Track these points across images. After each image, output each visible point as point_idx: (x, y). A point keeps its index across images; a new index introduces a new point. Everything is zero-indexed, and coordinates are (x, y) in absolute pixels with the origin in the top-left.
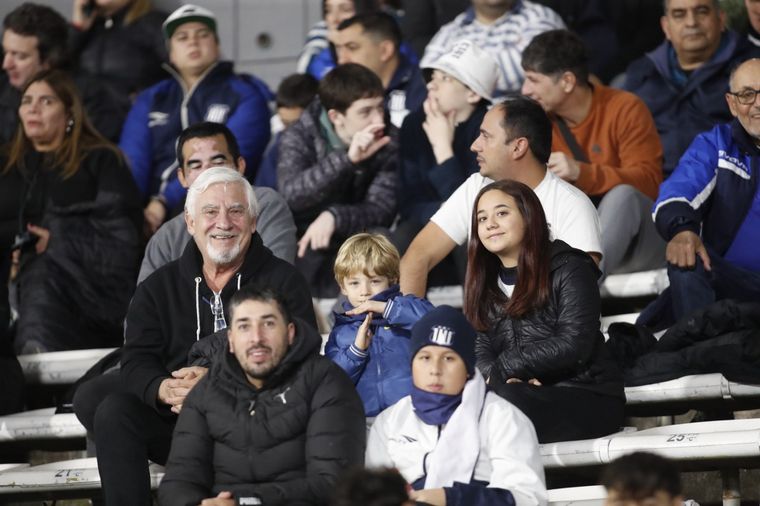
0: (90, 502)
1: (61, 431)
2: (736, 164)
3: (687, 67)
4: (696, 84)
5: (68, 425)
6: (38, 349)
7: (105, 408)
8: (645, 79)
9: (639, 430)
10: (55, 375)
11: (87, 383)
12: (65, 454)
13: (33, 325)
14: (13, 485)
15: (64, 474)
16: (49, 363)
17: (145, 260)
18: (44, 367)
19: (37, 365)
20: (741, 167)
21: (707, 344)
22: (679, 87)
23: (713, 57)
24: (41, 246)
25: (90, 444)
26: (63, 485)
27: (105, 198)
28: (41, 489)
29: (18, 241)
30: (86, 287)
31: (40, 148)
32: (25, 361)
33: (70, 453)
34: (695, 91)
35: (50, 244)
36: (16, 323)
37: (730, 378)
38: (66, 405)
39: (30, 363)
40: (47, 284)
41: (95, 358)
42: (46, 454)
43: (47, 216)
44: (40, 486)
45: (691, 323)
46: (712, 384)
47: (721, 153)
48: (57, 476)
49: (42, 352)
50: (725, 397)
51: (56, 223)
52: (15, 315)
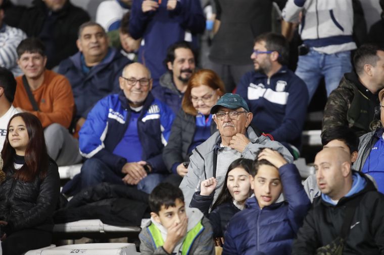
2: (118, 116)
3: (90, 65)
4: (94, 73)
8: (68, 70)
9: (57, 246)
20: (120, 117)
21: (93, 204)
22: (85, 75)
23: (103, 60)
34: (93, 77)
37: (104, 222)
45: (86, 193)
46: (95, 225)
47: (111, 110)
50: (101, 231)
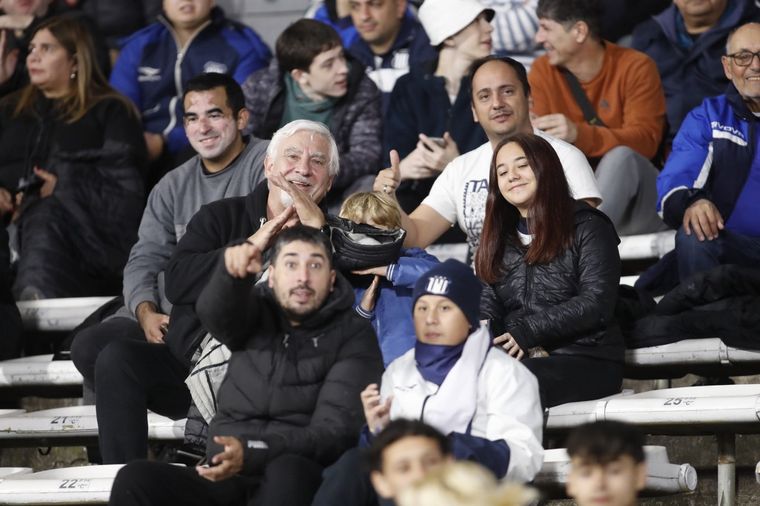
0: (85, 449)
1: (58, 377)
2: (732, 133)
3: (693, 31)
4: (702, 48)
5: (65, 372)
6: (36, 296)
7: (106, 356)
8: (651, 42)
9: (636, 392)
10: (53, 322)
12: (61, 400)
13: (34, 268)
14: (9, 431)
15: (60, 421)
16: (48, 309)
17: (147, 209)
18: (42, 314)
19: (35, 311)
20: (737, 135)
21: (706, 307)
25: (86, 392)
26: (59, 432)
27: (111, 147)
28: (30, 435)
29: (22, 183)
32: (23, 306)
33: (66, 401)
34: (701, 56)
37: (728, 343)
38: (64, 352)
39: (28, 309)
40: (50, 228)
41: (94, 306)
42: (41, 400)
43: (52, 161)
44: (36, 432)
45: (691, 287)
46: (710, 349)
47: (714, 124)
48: (53, 422)
49: (41, 298)
50: (723, 362)
51: (64, 168)
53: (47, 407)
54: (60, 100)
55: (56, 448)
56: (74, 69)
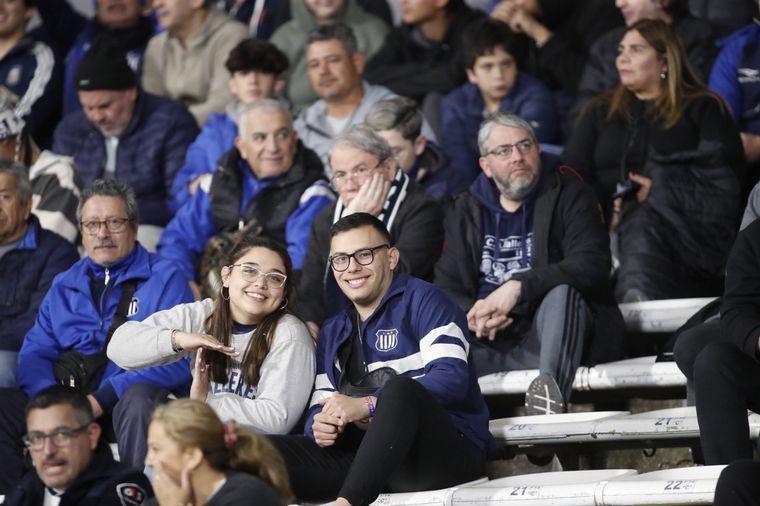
0: (690, 450)
1: (661, 379)
5: (668, 373)
6: (639, 298)
7: (704, 357)
10: (656, 324)
11: (688, 332)
12: (665, 402)
13: (633, 273)
14: (613, 433)
15: (665, 422)
16: (651, 311)
17: (748, 208)
18: (645, 315)
19: (637, 313)
24: (642, 195)
25: (690, 393)
26: (663, 433)
27: (706, 146)
28: (640, 437)
29: (620, 189)
30: (685, 235)
31: (641, 97)
32: (626, 309)
33: (671, 402)
35: (650, 193)
36: (617, 271)
38: (667, 354)
39: (631, 311)
40: (648, 233)
41: (691, 308)
42: (647, 402)
43: (649, 165)
44: (640, 434)
48: (657, 424)
49: (643, 300)
51: (657, 171)
52: (616, 263)
53: (653, 409)
54: (652, 102)
55: (662, 450)
56: (665, 69)
